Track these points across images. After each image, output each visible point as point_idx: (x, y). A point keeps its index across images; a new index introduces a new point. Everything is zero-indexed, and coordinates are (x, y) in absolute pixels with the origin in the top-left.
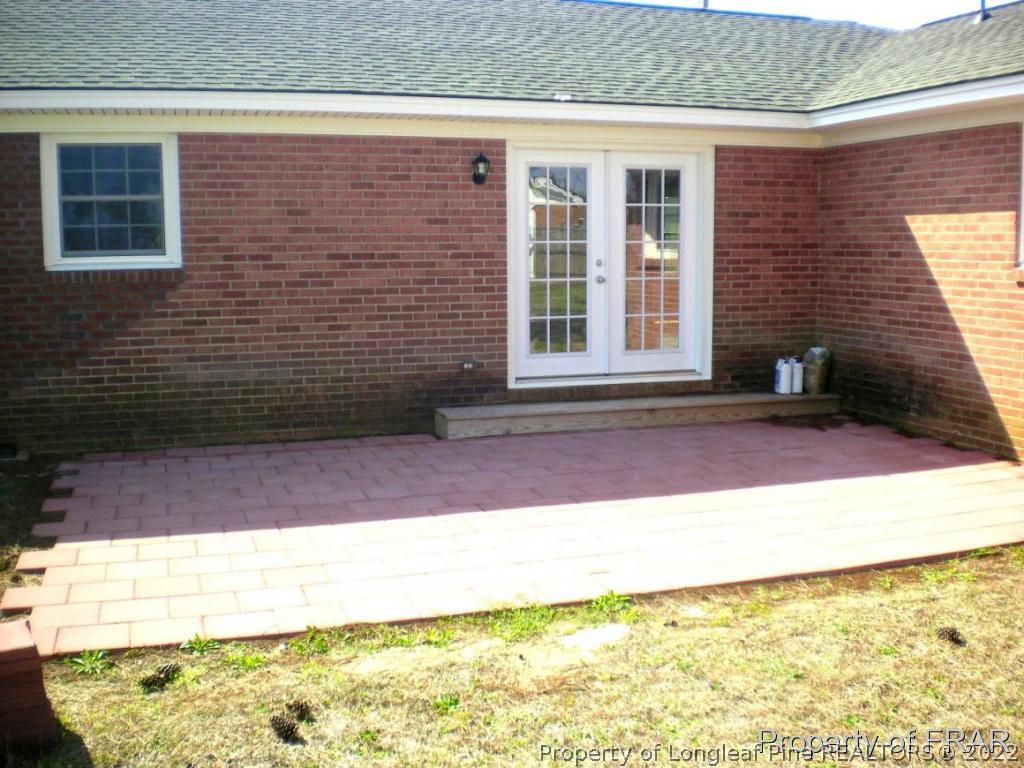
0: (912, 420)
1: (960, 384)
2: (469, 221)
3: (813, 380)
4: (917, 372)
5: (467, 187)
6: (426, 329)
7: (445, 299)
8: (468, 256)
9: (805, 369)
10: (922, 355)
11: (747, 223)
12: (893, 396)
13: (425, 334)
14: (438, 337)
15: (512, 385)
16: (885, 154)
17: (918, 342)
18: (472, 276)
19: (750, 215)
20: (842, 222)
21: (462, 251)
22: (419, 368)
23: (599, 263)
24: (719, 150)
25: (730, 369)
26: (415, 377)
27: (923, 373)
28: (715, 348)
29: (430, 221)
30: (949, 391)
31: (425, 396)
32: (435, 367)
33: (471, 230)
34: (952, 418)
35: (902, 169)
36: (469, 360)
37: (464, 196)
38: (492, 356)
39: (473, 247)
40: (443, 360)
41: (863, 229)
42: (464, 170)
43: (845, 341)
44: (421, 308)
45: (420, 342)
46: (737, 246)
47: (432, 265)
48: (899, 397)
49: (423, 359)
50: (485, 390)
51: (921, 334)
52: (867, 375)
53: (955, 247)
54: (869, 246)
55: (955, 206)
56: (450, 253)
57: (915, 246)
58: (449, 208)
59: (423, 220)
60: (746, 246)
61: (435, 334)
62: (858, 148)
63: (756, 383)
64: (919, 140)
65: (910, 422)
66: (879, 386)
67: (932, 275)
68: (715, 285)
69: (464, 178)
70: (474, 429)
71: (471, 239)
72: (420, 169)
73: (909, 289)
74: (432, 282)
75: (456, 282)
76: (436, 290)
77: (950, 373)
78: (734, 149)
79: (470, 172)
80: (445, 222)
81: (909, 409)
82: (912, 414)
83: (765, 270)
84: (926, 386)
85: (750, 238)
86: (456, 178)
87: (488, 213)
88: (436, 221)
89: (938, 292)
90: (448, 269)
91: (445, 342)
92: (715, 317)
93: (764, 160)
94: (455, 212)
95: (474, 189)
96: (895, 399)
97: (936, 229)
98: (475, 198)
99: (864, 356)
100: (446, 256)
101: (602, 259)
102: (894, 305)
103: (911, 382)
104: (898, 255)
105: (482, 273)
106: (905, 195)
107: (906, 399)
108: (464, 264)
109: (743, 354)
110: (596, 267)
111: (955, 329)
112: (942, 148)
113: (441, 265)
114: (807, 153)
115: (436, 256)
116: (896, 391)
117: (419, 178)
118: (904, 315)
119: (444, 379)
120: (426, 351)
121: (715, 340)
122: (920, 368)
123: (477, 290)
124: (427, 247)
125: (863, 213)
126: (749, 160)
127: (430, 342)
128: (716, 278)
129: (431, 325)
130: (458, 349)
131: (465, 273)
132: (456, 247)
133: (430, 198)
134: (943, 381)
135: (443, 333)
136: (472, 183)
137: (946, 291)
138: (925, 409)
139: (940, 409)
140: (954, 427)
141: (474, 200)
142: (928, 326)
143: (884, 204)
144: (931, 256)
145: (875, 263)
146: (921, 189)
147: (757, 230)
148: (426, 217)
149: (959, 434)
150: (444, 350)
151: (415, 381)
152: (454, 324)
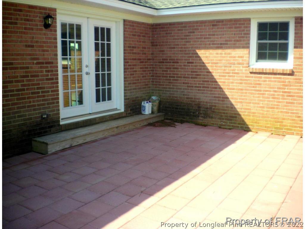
0: (201, 120)
1: (223, 107)
2: (42, 46)
3: (155, 108)
4: (202, 103)
5: (41, 30)
6: (26, 100)
7: (33, 85)
8: (42, 63)
9: (152, 105)
10: (204, 98)
11: (133, 50)
12: (191, 112)
13: (26, 103)
14: (32, 104)
15: (62, 123)
16: (185, 27)
17: (202, 93)
18: (45, 73)
19: (133, 47)
20: (163, 51)
21: (40, 61)
22: (24, 120)
23: (87, 66)
24: (125, 21)
25: (129, 107)
26: (23, 124)
27: (205, 104)
28: (125, 99)
29: (26, 46)
30: (219, 109)
31: (27, 133)
32: (31, 119)
33: (44, 51)
34: (220, 119)
35: (194, 32)
36: (45, 114)
37: (40, 34)
38: (54, 111)
39: (44, 59)
40: (34, 115)
41: (174, 54)
42: (40, 21)
43: (165, 93)
44: (24, 90)
45: (24, 107)
46: (131, 59)
47: (28, 68)
48: (194, 113)
49: (25, 116)
50: (52, 127)
51: (204, 90)
52: (178, 106)
53: (220, 60)
54: (177, 59)
55: (220, 46)
56: (35, 62)
57: (201, 60)
58: (34, 40)
59: (23, 45)
60: (133, 59)
61: (30, 102)
62: (171, 24)
63: (136, 111)
64: (202, 22)
65: (199, 121)
66: (182, 109)
67: (209, 70)
68: (125, 75)
69: (40, 25)
70: (58, 147)
71: (44, 55)
72: (21, 19)
73: (197, 75)
74: (28, 76)
75: (37, 76)
76: (29, 81)
77: (218, 103)
78: (130, 21)
79: (43, 22)
80: (32, 46)
81: (198, 116)
82: (200, 118)
83: (137, 68)
84: (207, 108)
85: (134, 56)
86: (37, 25)
87: (50, 42)
88: (29, 46)
89: (212, 76)
90: (35, 70)
91: (34, 106)
92: (125, 87)
93: (138, 27)
94: (37, 42)
95: (44, 31)
96: (192, 114)
97: (211, 54)
98: (45, 35)
99: (175, 99)
100: (33, 63)
101: (88, 64)
102: (190, 81)
103: (199, 107)
104: (192, 63)
105: (48, 71)
106: (195, 41)
107: (197, 113)
108: (41, 67)
109: (133, 101)
110: (85, 68)
111: (220, 88)
112: (213, 25)
113: (31, 68)
114: (148, 25)
115: (29, 63)
116: (192, 111)
117: (21, 24)
118: (196, 84)
119: (35, 124)
120: (27, 111)
121: (125, 96)
122: (204, 102)
123: (47, 79)
124: (25, 59)
125: (174, 48)
126: (133, 26)
127: (29, 107)
128: (124, 72)
129: (28, 98)
130: (40, 109)
131: (42, 72)
132: (38, 59)
133: (26, 34)
134: (215, 106)
135: (34, 102)
136: (43, 28)
137: (216, 75)
138: (206, 116)
139: (214, 116)
140: (221, 122)
141: (44, 36)
142: (208, 87)
143: (185, 45)
144: (209, 63)
145: (180, 66)
146: (203, 40)
147: (136, 53)
148: (24, 44)
149: (223, 124)
150: (34, 110)
151: (22, 127)
152: (38, 97)
